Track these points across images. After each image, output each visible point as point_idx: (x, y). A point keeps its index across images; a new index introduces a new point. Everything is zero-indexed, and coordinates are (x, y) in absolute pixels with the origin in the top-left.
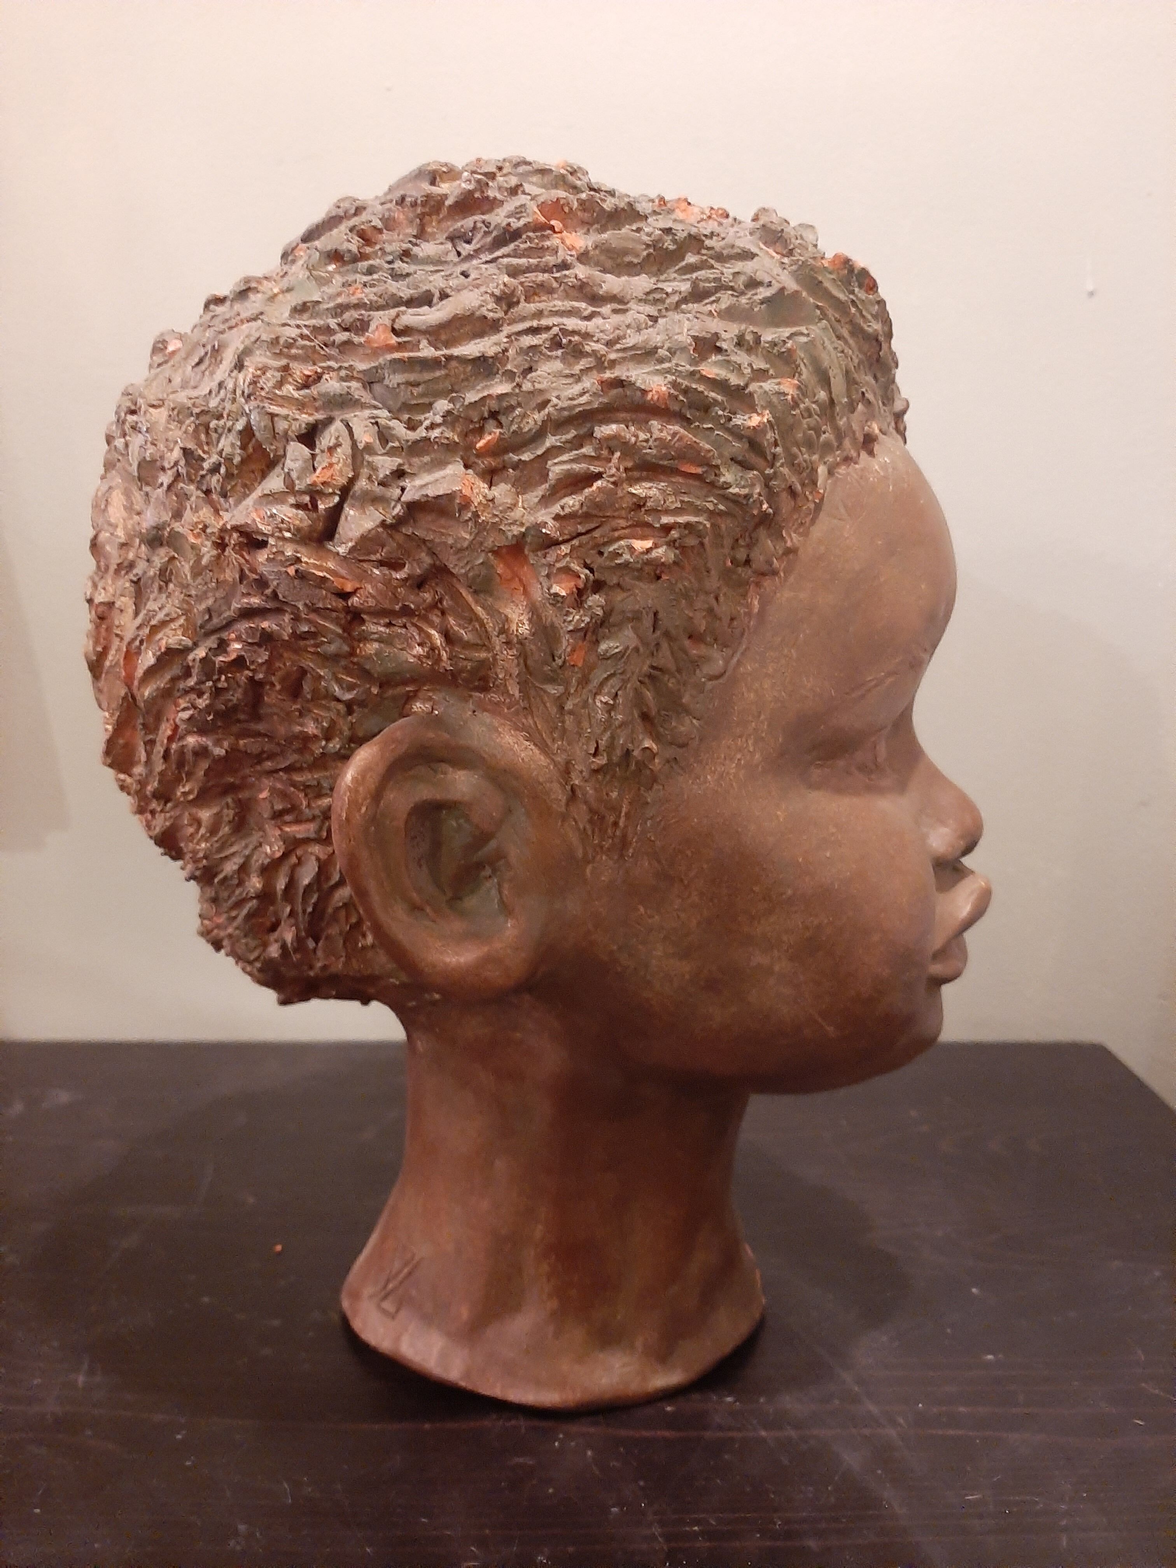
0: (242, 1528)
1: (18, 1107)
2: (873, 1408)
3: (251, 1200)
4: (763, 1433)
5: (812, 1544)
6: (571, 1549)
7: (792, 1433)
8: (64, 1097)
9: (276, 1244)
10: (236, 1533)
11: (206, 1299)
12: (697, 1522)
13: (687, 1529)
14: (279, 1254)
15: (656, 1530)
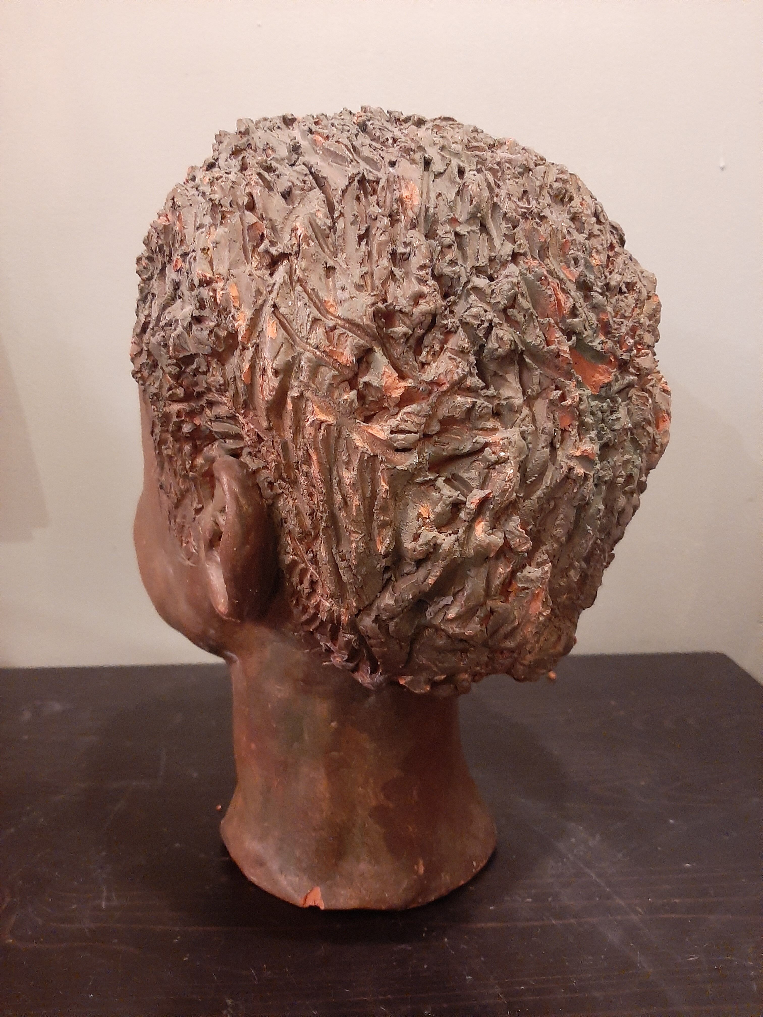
0: (229, 1002)
1: (27, 716)
2: (620, 902)
3: (195, 775)
4: (554, 922)
5: (597, 994)
6: (445, 1005)
7: (573, 921)
8: (57, 707)
9: (218, 804)
10: (226, 1006)
11: (177, 845)
12: (524, 983)
13: (517, 988)
14: (220, 810)
15: (498, 990)
